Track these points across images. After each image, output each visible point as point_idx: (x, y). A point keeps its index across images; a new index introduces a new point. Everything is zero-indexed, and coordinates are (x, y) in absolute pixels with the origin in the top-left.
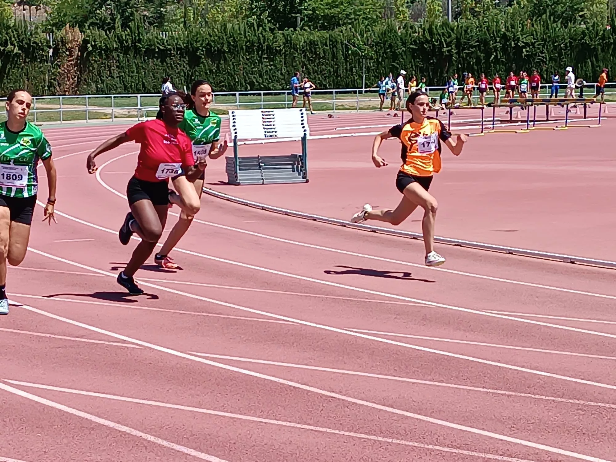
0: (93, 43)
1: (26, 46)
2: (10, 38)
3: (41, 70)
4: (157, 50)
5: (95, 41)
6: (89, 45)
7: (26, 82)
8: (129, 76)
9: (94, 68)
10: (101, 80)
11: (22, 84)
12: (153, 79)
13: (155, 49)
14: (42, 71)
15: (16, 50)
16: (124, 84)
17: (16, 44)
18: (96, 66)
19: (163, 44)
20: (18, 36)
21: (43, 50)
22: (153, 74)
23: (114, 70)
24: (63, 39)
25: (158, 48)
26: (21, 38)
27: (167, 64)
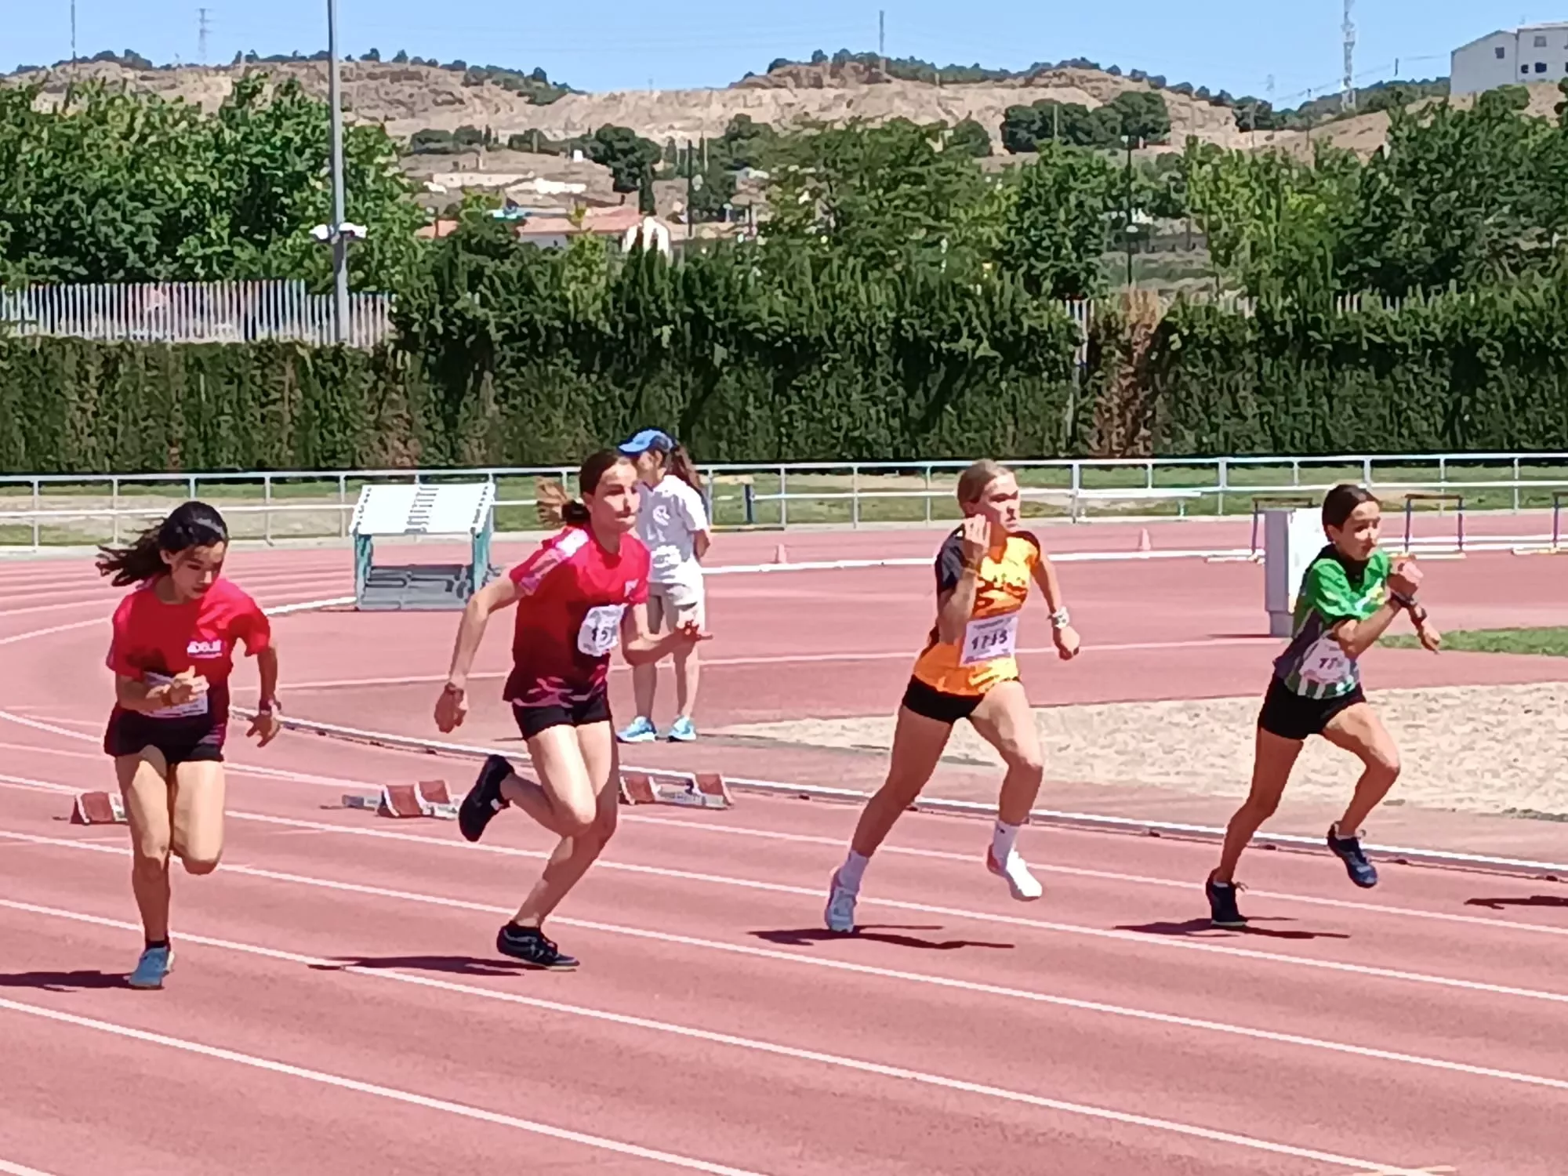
0: (1186, 332)
1: (1011, 339)
2: (969, 322)
3: (1050, 398)
4: (1365, 347)
5: (1191, 327)
6: (1175, 337)
7: (1011, 429)
8: (1287, 413)
9: (1189, 395)
10: (1211, 424)
11: (999, 432)
12: (1355, 420)
13: (1359, 343)
14: (1052, 403)
15: (984, 349)
16: (1273, 435)
17: (984, 335)
18: (1195, 388)
19: (1385, 330)
20: (992, 314)
21: (1056, 348)
22: (1354, 409)
23: (1245, 398)
24: (1110, 323)
25: (1369, 340)
26: (998, 319)
27: (1395, 382)
